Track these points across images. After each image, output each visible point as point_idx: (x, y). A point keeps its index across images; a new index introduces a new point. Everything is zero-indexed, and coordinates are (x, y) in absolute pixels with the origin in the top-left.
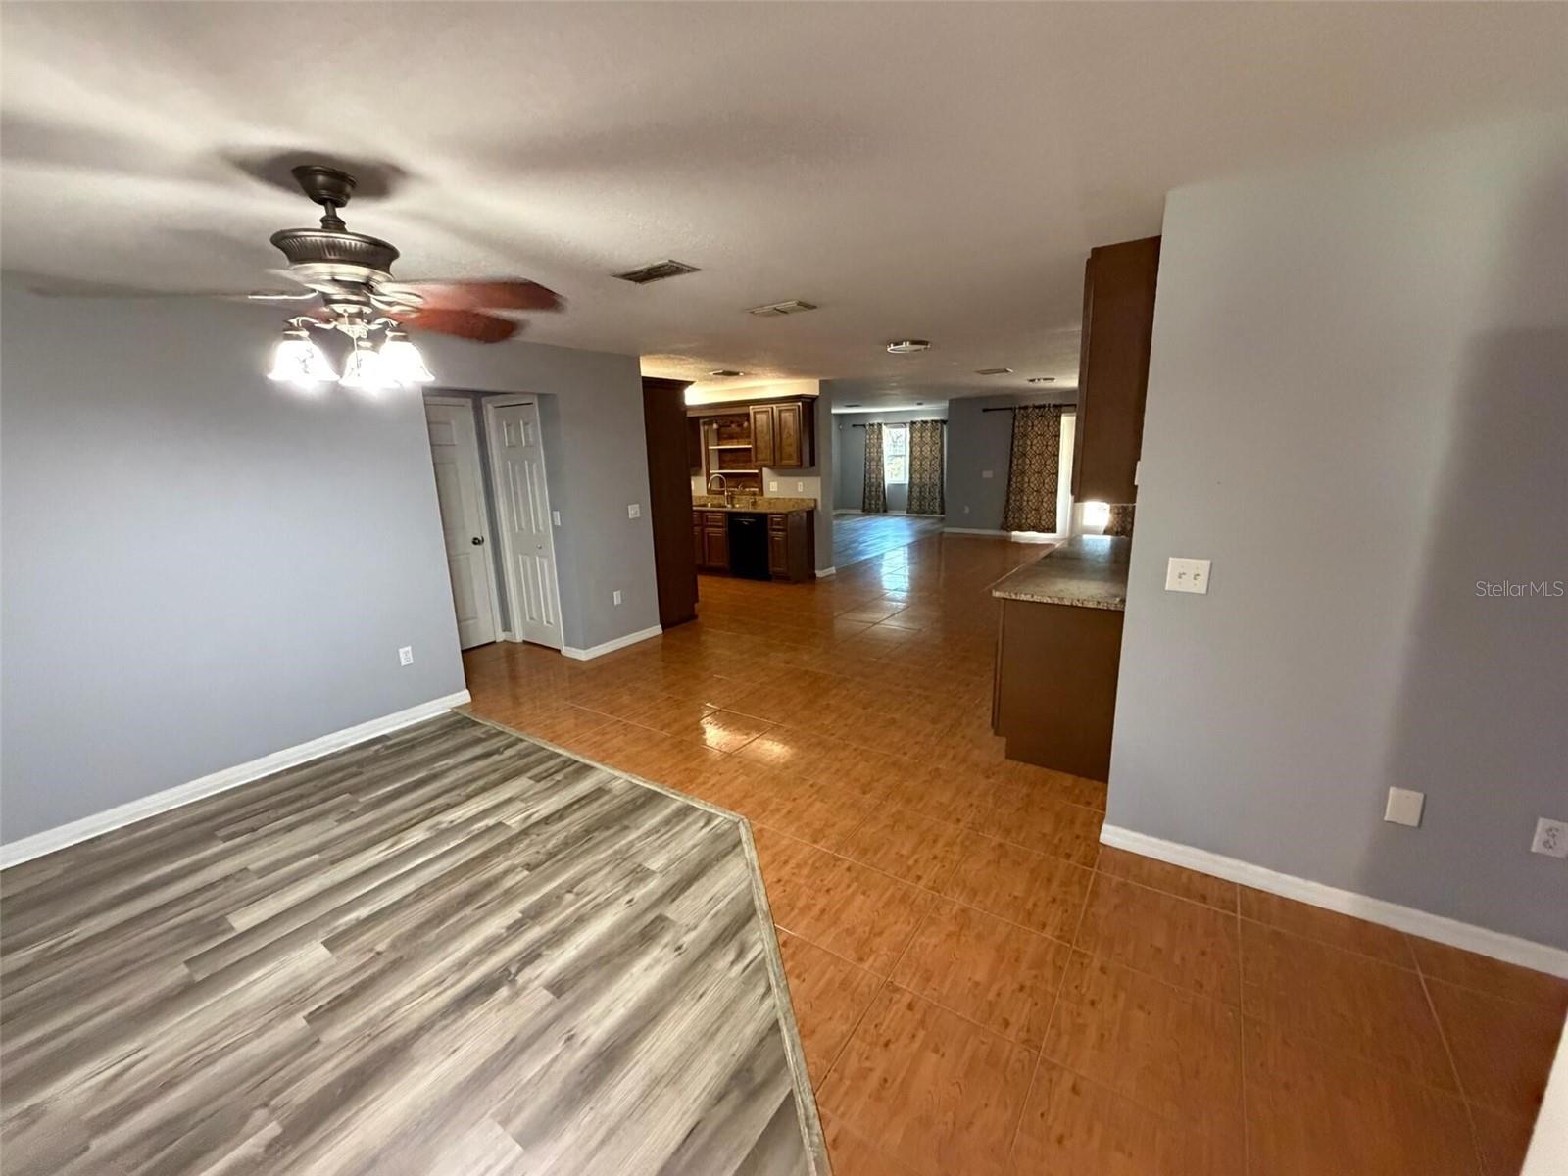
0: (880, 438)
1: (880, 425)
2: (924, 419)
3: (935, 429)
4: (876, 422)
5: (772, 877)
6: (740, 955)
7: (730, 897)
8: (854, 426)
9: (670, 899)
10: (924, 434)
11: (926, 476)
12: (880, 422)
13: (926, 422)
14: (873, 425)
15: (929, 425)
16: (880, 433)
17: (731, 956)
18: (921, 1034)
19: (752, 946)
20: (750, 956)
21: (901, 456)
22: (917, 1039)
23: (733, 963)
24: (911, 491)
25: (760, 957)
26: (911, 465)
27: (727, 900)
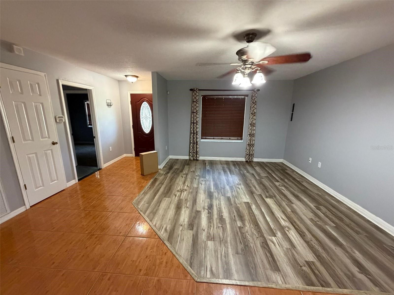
5: (169, 254)
6: (166, 229)
7: (178, 243)
9: (194, 235)
17: (168, 228)
18: (137, 264)
19: (164, 232)
20: (163, 230)
22: (139, 262)
23: (166, 227)
25: (160, 231)
27: (179, 241)
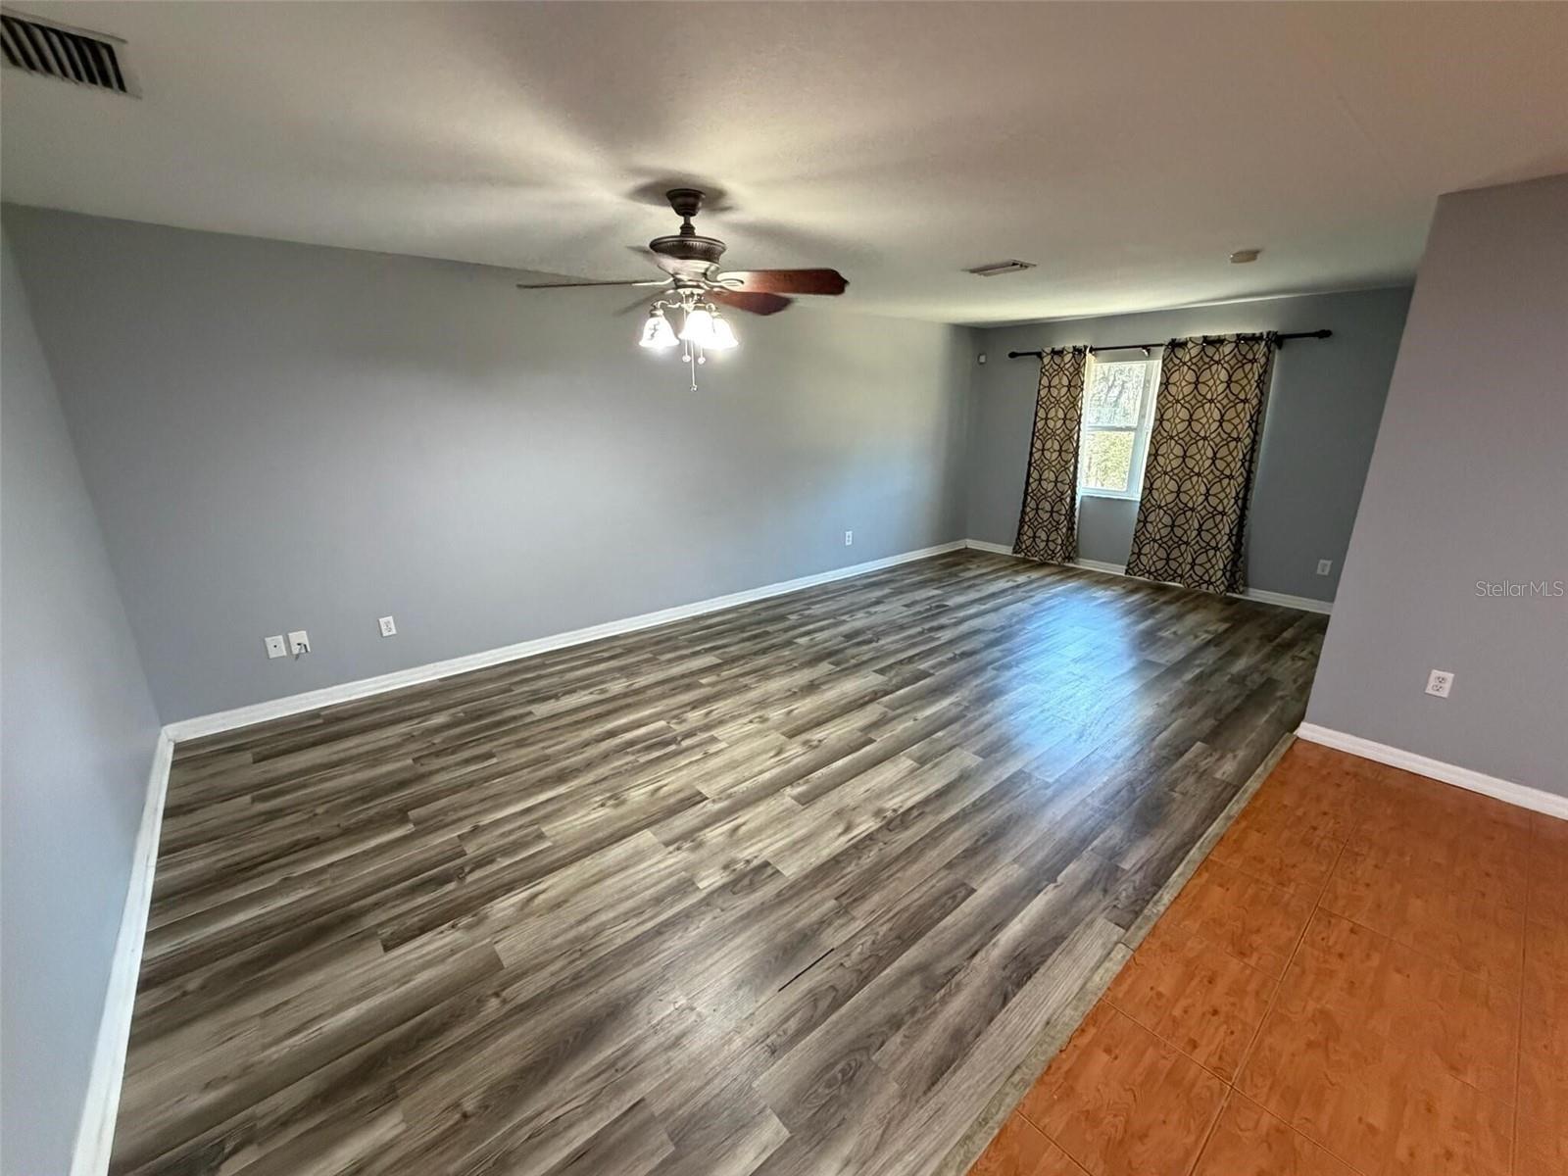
0: (1075, 386)
1: (1079, 352)
2: (1214, 332)
3: (1243, 361)
4: (1069, 345)
8: (1013, 355)
10: (1206, 375)
11: (1195, 490)
12: (1080, 344)
13: (1219, 341)
14: (1060, 353)
15: (1227, 349)
16: (1078, 370)
21: (1128, 429)
24: (1143, 521)
26: (1154, 455)
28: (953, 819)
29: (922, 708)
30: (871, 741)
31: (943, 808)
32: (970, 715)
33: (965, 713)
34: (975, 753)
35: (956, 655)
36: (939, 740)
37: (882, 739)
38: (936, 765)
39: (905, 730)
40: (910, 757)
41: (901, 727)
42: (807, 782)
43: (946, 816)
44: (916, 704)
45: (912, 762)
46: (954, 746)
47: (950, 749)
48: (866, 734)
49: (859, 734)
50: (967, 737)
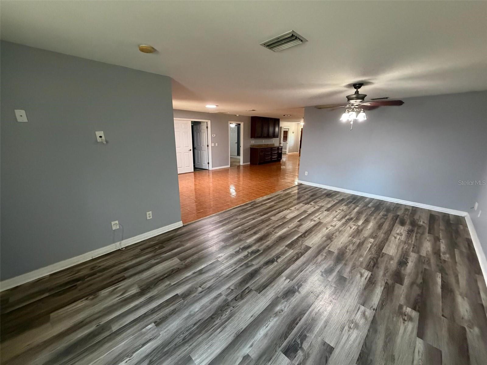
28: (278, 209)
29: (287, 231)
30: (298, 221)
31: (279, 211)
32: (272, 229)
33: (274, 229)
34: (272, 219)
35: (276, 261)
36: (281, 222)
37: (296, 222)
38: (281, 217)
39: (291, 224)
40: (287, 218)
41: (292, 225)
42: (308, 214)
43: (279, 209)
44: (289, 233)
45: (287, 217)
46: (277, 221)
47: (278, 220)
48: (300, 223)
49: (303, 223)
50: (273, 223)
